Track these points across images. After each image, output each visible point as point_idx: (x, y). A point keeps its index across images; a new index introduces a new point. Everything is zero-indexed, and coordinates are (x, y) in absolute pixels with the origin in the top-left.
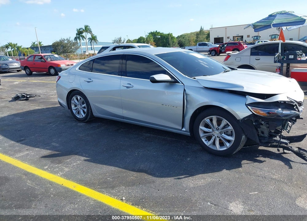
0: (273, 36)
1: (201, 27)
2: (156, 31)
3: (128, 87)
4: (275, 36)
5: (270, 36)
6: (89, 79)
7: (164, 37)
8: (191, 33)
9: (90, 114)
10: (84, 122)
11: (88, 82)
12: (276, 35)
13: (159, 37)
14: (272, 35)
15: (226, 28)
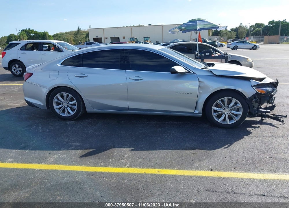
0: (146, 39)
1: (79, 27)
2: (29, 29)
3: (136, 80)
4: (146, 38)
5: (143, 38)
6: (81, 74)
7: (39, 35)
8: (65, 32)
9: (81, 111)
10: (72, 120)
11: (81, 77)
12: (148, 37)
13: (34, 35)
14: (145, 37)
15: (103, 29)
